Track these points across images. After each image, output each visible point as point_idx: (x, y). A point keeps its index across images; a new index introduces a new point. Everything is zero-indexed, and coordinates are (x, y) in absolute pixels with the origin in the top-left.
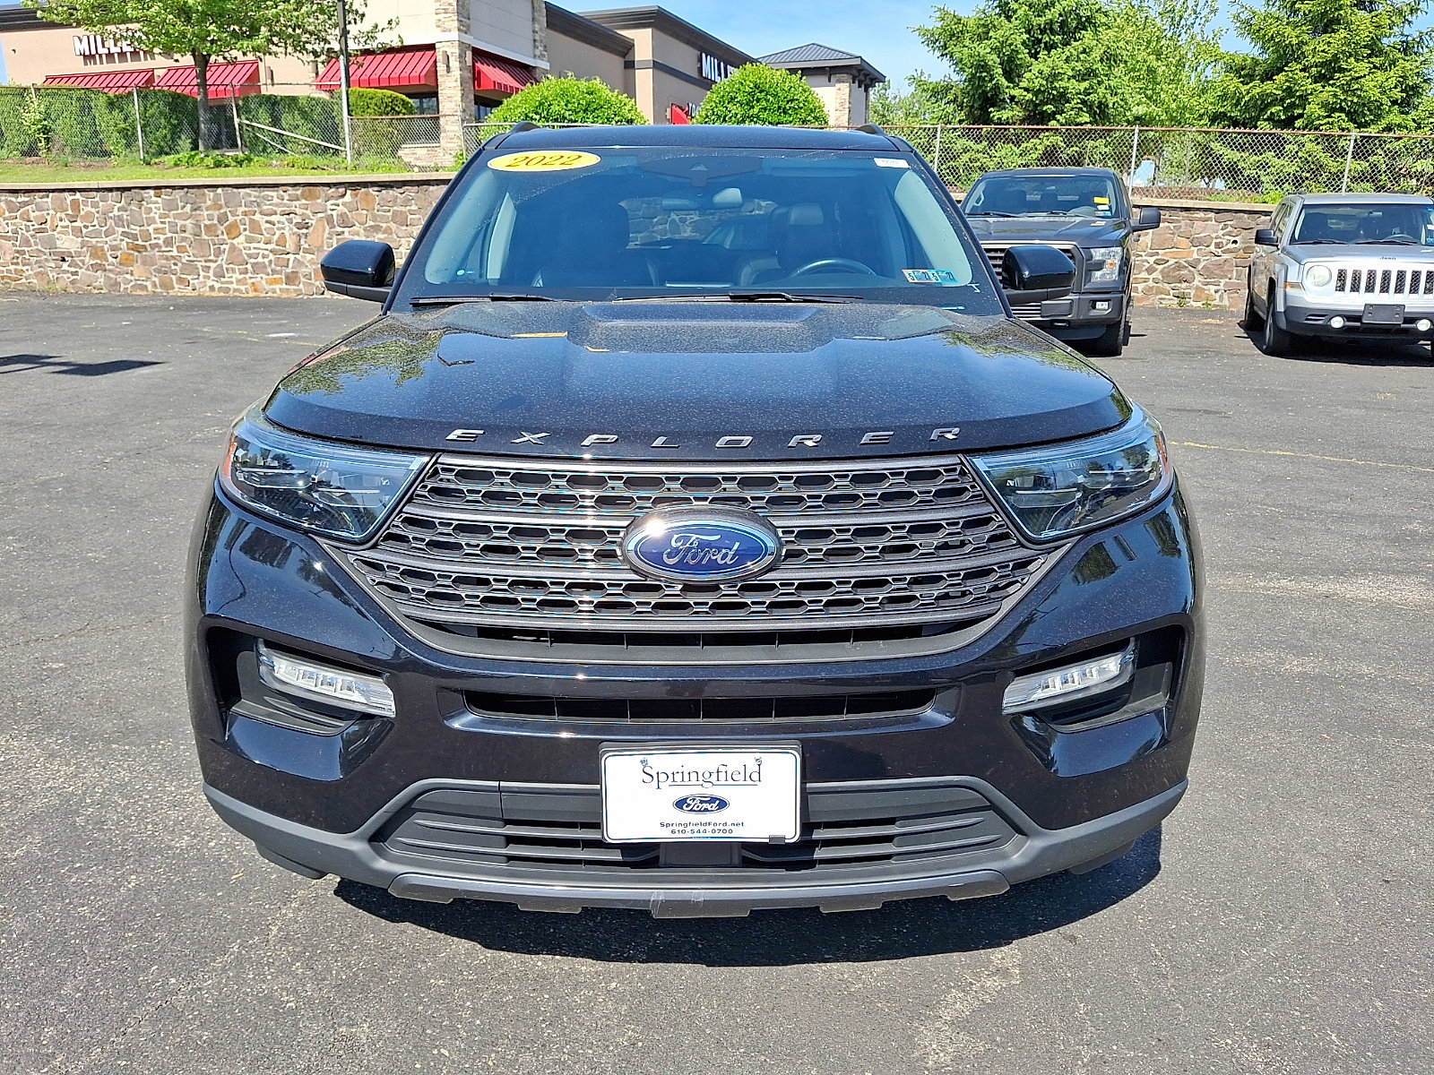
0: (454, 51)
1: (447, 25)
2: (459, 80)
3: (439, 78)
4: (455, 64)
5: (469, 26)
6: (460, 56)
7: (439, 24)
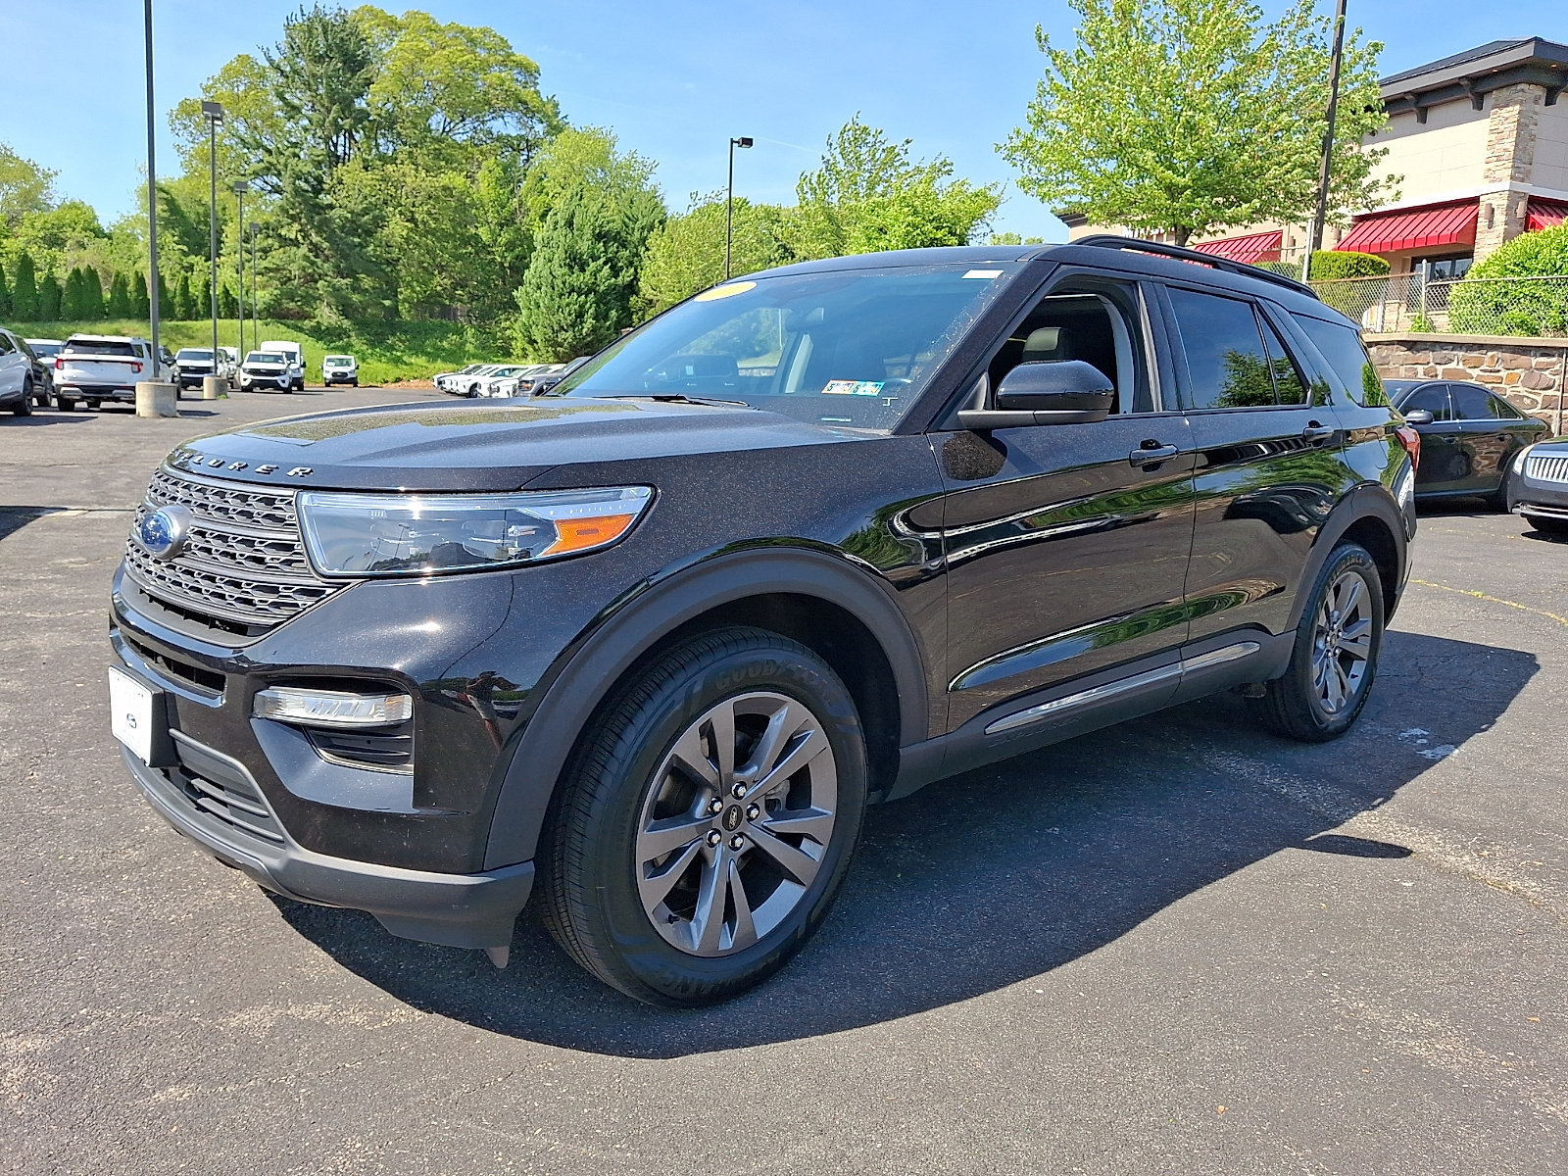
0: (1500, 203)
1: (1497, 175)
2: (1502, 236)
3: (1478, 235)
4: (1500, 218)
5: (1529, 172)
6: (1509, 208)
7: (1489, 174)
